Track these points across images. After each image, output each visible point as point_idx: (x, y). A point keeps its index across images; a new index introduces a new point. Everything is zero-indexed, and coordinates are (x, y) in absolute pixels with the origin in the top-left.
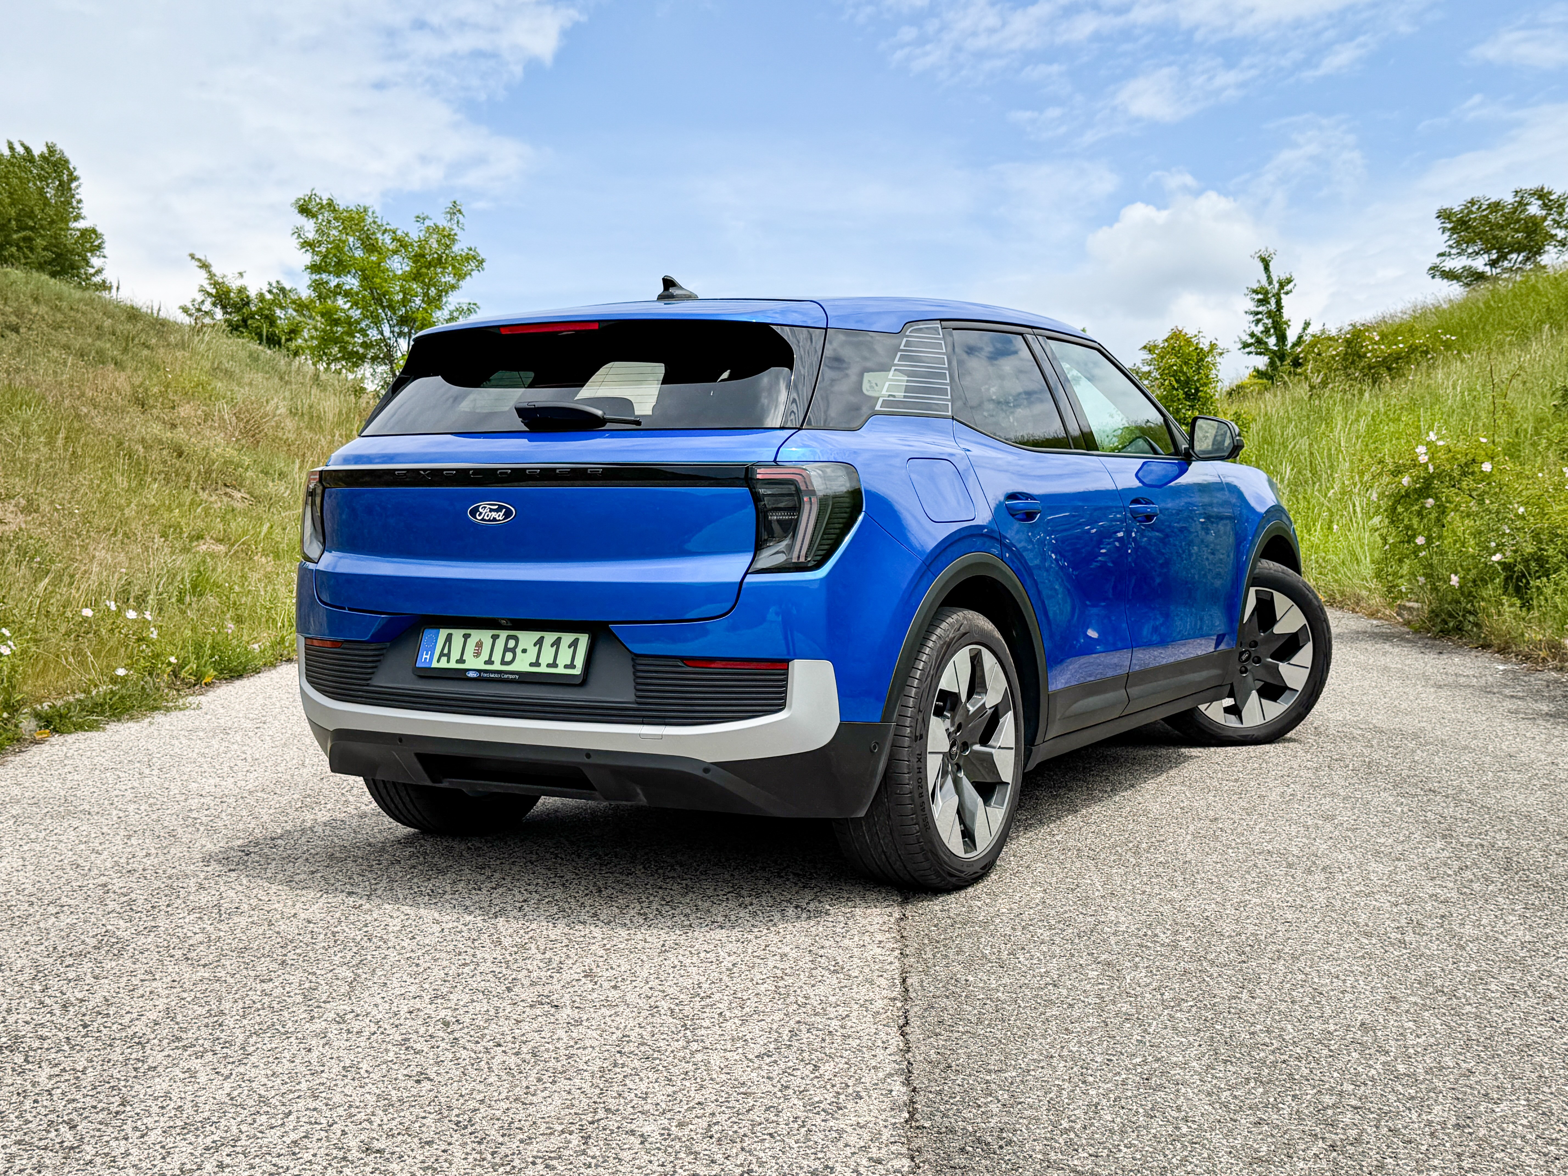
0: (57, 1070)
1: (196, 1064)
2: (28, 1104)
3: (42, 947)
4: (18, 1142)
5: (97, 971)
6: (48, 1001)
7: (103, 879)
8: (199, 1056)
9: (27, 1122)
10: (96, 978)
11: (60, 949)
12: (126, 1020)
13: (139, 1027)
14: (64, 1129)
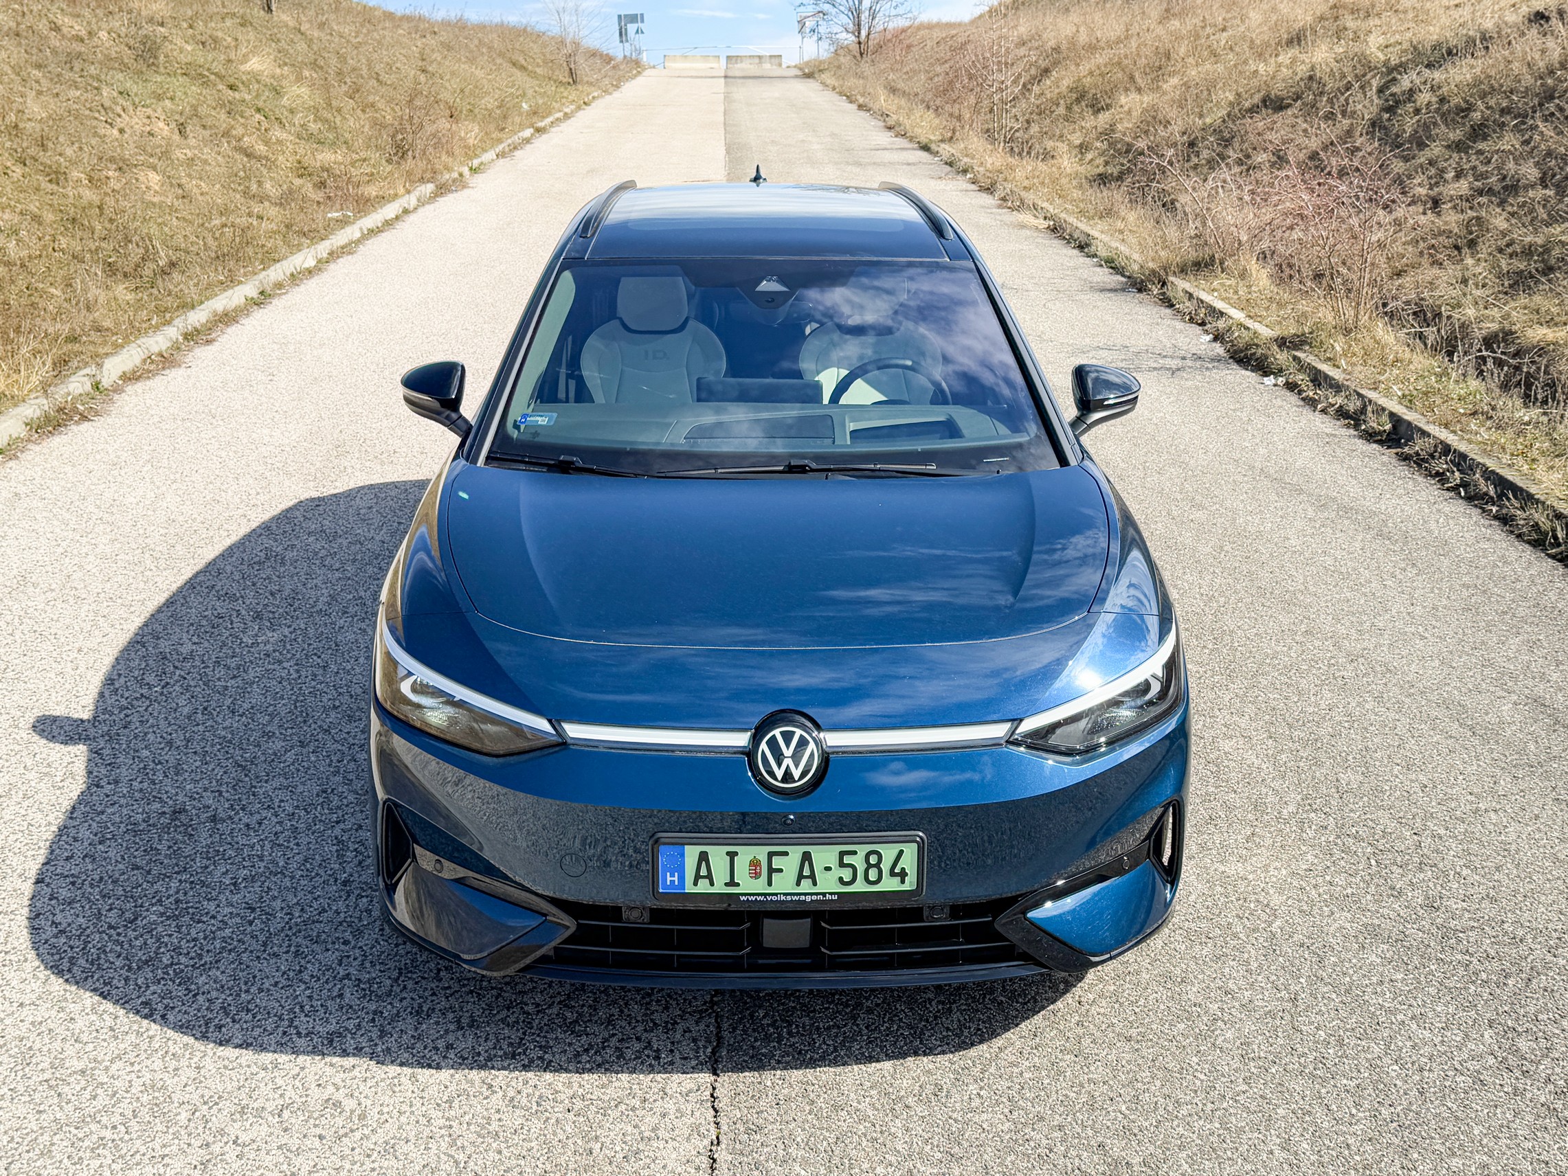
0: (291, 629)
1: (363, 626)
2: (289, 647)
3: (234, 559)
4: (297, 664)
5: (277, 573)
6: (261, 591)
7: (240, 512)
8: (363, 620)
9: (294, 655)
10: (279, 577)
11: (246, 559)
12: (311, 601)
13: (320, 606)
14: (315, 658)
